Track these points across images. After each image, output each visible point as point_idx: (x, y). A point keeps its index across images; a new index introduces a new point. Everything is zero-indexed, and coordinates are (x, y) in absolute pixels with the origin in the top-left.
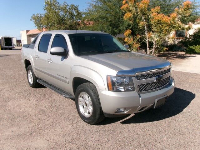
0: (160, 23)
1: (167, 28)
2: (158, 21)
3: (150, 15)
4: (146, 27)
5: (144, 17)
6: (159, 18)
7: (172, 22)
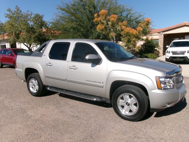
0: (129, 35)
1: (134, 39)
2: (128, 33)
3: (118, 28)
4: (114, 38)
5: (113, 29)
6: (127, 31)
7: (138, 34)
